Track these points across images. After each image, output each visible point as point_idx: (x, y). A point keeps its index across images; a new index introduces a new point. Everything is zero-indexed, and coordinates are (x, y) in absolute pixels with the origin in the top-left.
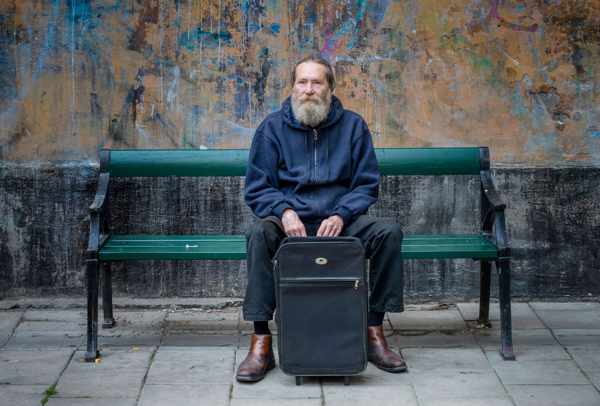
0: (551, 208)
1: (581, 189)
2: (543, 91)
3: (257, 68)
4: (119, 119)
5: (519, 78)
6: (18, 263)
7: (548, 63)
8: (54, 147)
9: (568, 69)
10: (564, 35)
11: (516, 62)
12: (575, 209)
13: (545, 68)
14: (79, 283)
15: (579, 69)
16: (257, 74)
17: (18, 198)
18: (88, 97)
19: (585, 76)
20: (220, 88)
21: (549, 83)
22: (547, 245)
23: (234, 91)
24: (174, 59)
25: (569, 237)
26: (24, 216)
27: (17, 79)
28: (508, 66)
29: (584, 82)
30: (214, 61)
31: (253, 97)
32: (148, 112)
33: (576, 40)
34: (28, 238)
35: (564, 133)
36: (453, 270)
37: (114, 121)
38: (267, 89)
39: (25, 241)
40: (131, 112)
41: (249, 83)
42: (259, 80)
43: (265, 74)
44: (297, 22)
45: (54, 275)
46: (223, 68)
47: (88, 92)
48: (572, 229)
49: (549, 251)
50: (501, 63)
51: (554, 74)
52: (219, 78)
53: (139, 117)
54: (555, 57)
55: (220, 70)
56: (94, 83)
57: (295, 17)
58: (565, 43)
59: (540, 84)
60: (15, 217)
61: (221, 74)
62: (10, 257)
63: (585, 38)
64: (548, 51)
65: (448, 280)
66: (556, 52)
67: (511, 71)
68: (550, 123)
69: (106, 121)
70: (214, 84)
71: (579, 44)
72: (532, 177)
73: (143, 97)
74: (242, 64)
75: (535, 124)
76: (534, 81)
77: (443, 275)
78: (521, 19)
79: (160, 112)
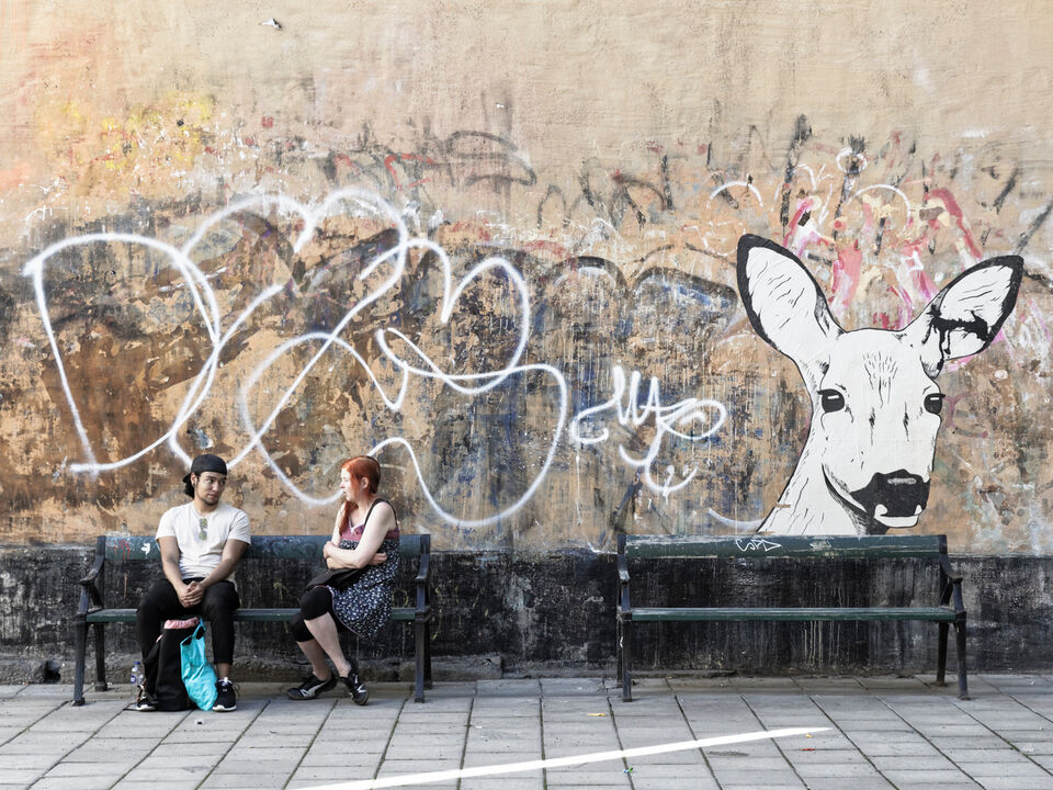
0: (997, 592)
1: (1023, 576)
2: (992, 490)
3: (742, 467)
4: (619, 512)
5: (970, 478)
6: (526, 639)
7: (996, 466)
8: (560, 536)
9: (1013, 471)
10: (1011, 441)
11: (968, 465)
12: (1018, 593)
13: (993, 470)
14: (582, 657)
15: (1023, 471)
16: (742, 473)
17: (528, 580)
18: (592, 491)
19: (1029, 477)
20: (710, 486)
21: (996, 483)
22: (993, 625)
23: (722, 488)
24: (669, 458)
25: (1012, 618)
26: (533, 597)
27: (528, 474)
28: (962, 468)
29: (1027, 482)
30: (705, 462)
31: (739, 493)
32: (645, 505)
33: (1021, 446)
34: (537, 617)
35: (1009, 527)
36: (911, 646)
37: (615, 513)
38: (751, 486)
39: (534, 620)
40: (630, 506)
41: (736, 481)
42: (744, 478)
43: (750, 473)
44: (778, 427)
45: (560, 649)
46: (712, 467)
47: (592, 487)
48: (1015, 611)
49: (995, 630)
50: (955, 465)
51: (1001, 475)
52: (709, 476)
53: (637, 510)
54: (1003, 460)
55: (710, 468)
56: (597, 479)
57: (776, 423)
58: (1010, 449)
59: (989, 484)
60: (525, 598)
61: (711, 472)
62: (520, 635)
63: (1029, 444)
64: (996, 456)
65: (907, 654)
66: (1002, 456)
67: (964, 473)
68: (997, 518)
69: (607, 512)
70: (705, 481)
71: (1023, 449)
72: (981, 565)
73: (641, 492)
74: (729, 464)
75: (984, 519)
76: (984, 481)
77: (902, 650)
78: (973, 427)
79: (656, 506)
